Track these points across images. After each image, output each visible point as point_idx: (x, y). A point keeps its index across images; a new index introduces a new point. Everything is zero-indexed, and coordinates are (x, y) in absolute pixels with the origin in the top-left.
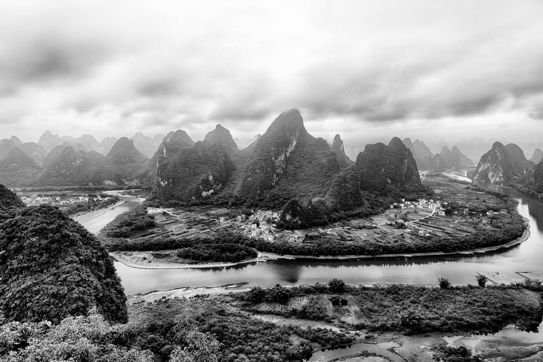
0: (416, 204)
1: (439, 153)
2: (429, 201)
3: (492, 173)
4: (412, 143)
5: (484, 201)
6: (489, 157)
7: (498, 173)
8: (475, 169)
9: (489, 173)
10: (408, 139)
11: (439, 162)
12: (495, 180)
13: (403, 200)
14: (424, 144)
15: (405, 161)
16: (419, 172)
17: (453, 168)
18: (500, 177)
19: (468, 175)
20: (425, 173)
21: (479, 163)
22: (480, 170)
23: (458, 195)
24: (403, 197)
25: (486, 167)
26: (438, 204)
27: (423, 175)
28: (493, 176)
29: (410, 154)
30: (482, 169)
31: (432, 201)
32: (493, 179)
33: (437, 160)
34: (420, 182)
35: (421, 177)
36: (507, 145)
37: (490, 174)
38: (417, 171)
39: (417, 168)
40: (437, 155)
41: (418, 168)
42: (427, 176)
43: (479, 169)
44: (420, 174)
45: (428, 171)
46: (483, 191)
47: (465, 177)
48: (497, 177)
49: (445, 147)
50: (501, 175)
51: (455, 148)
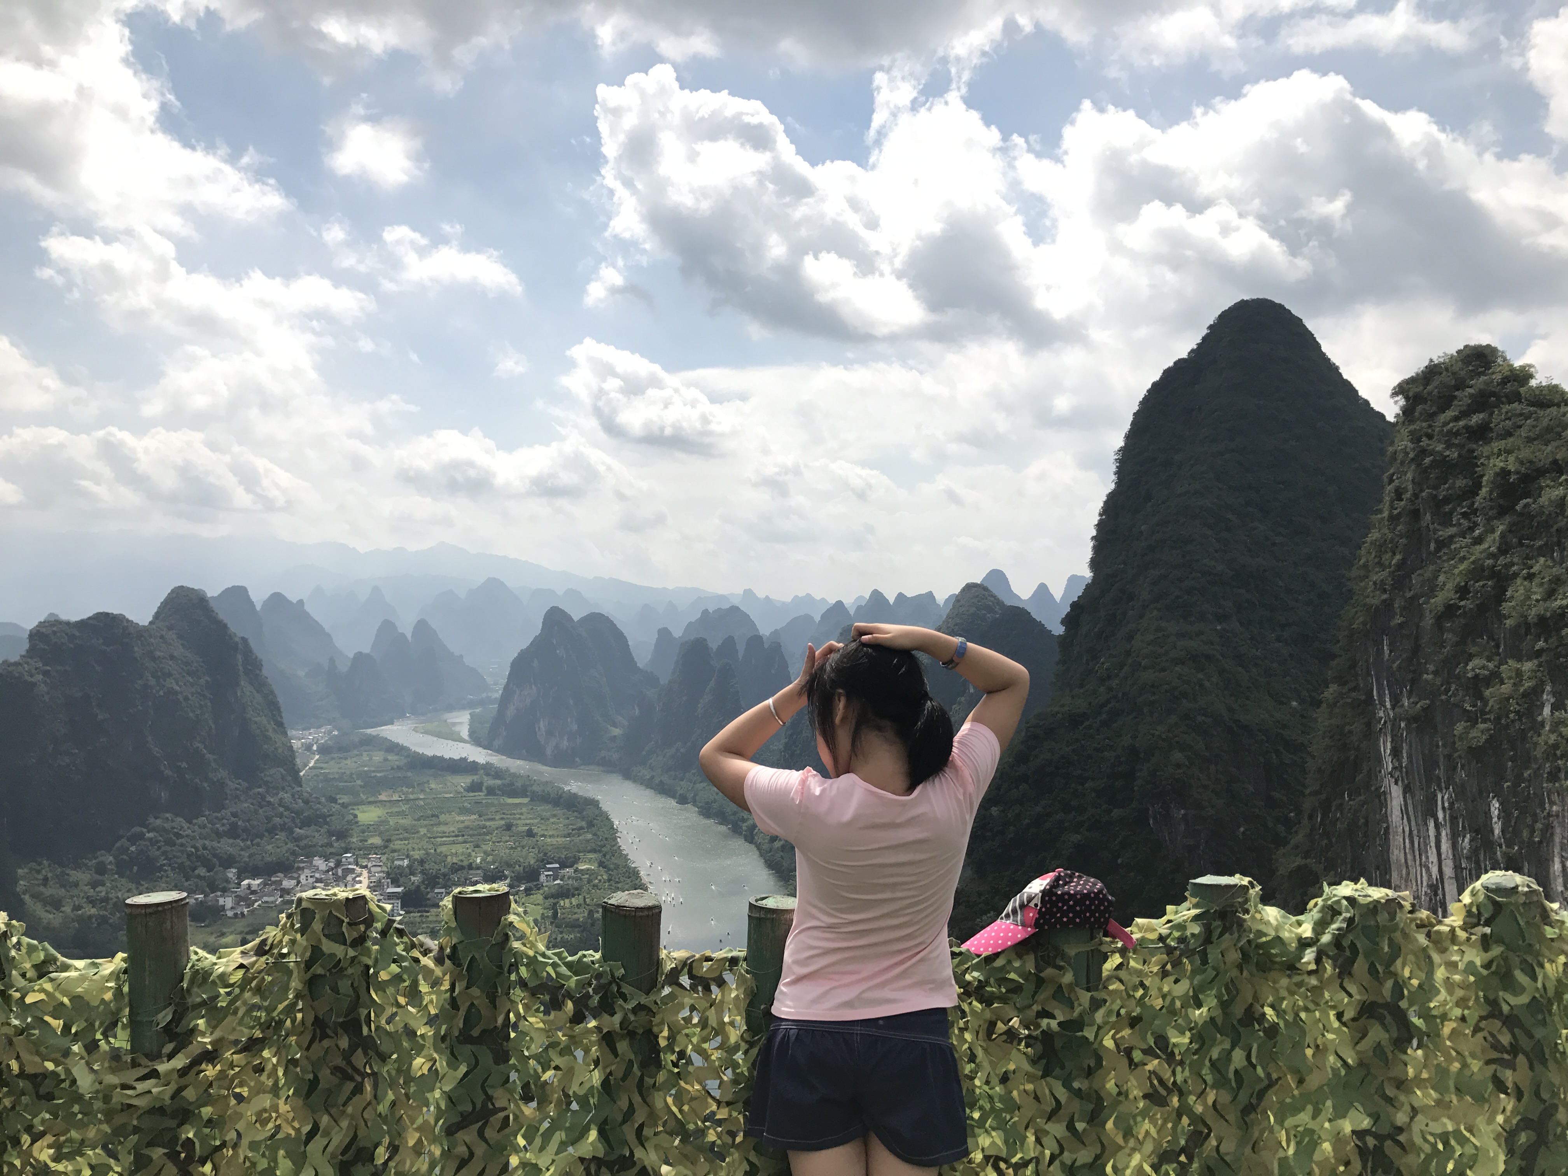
0: (287, 884)
1: (366, 650)
2: (339, 862)
3: (546, 721)
4: (259, 607)
5: (530, 834)
7: (565, 720)
8: (496, 707)
9: (538, 721)
10: (238, 594)
12: (557, 746)
13: (231, 875)
14: (307, 615)
16: (291, 733)
18: (572, 735)
19: (472, 733)
20: (317, 736)
21: (507, 686)
22: (511, 711)
23: (443, 818)
26: (375, 869)
27: (308, 747)
28: (550, 733)
29: (251, 661)
30: (518, 709)
31: (350, 856)
34: (299, 779)
35: (300, 759)
36: (584, 620)
37: (542, 726)
40: (360, 657)
41: (287, 719)
42: (324, 750)
43: (506, 708)
44: (296, 745)
45: (327, 729)
46: (524, 795)
47: (462, 740)
49: (387, 626)
50: (575, 727)
51: (422, 626)
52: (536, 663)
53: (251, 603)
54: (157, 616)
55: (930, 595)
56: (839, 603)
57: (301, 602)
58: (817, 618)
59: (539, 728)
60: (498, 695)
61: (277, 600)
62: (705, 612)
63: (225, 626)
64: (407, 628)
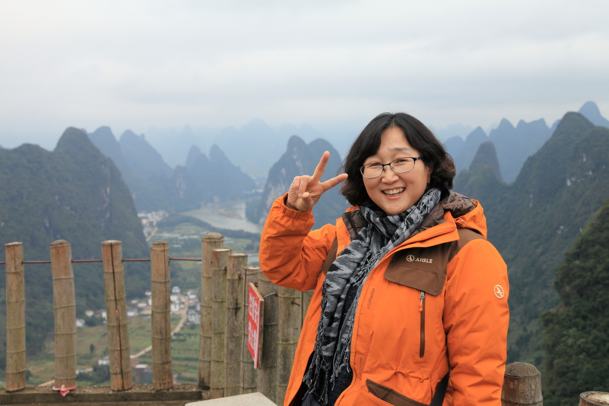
0: (141, 305)
4: (118, 138)
8: (260, 198)
10: (104, 131)
11: (184, 187)
14: (146, 143)
15: (103, 192)
16: (140, 215)
17: (216, 199)
19: (247, 214)
20: (155, 217)
26: (192, 296)
27: (151, 224)
29: (114, 172)
31: (176, 289)
33: (181, 183)
34: (146, 244)
35: (145, 231)
36: (312, 143)
38: (136, 214)
39: (134, 208)
40: (179, 168)
41: (137, 207)
42: (161, 225)
44: (144, 221)
45: (161, 213)
49: (194, 150)
51: (215, 149)
52: (283, 171)
53: (112, 137)
54: (59, 145)
55: (542, 121)
56: (479, 129)
57: (143, 136)
58: (464, 138)
60: (261, 191)
61: (128, 134)
63: (98, 151)
64: (206, 150)
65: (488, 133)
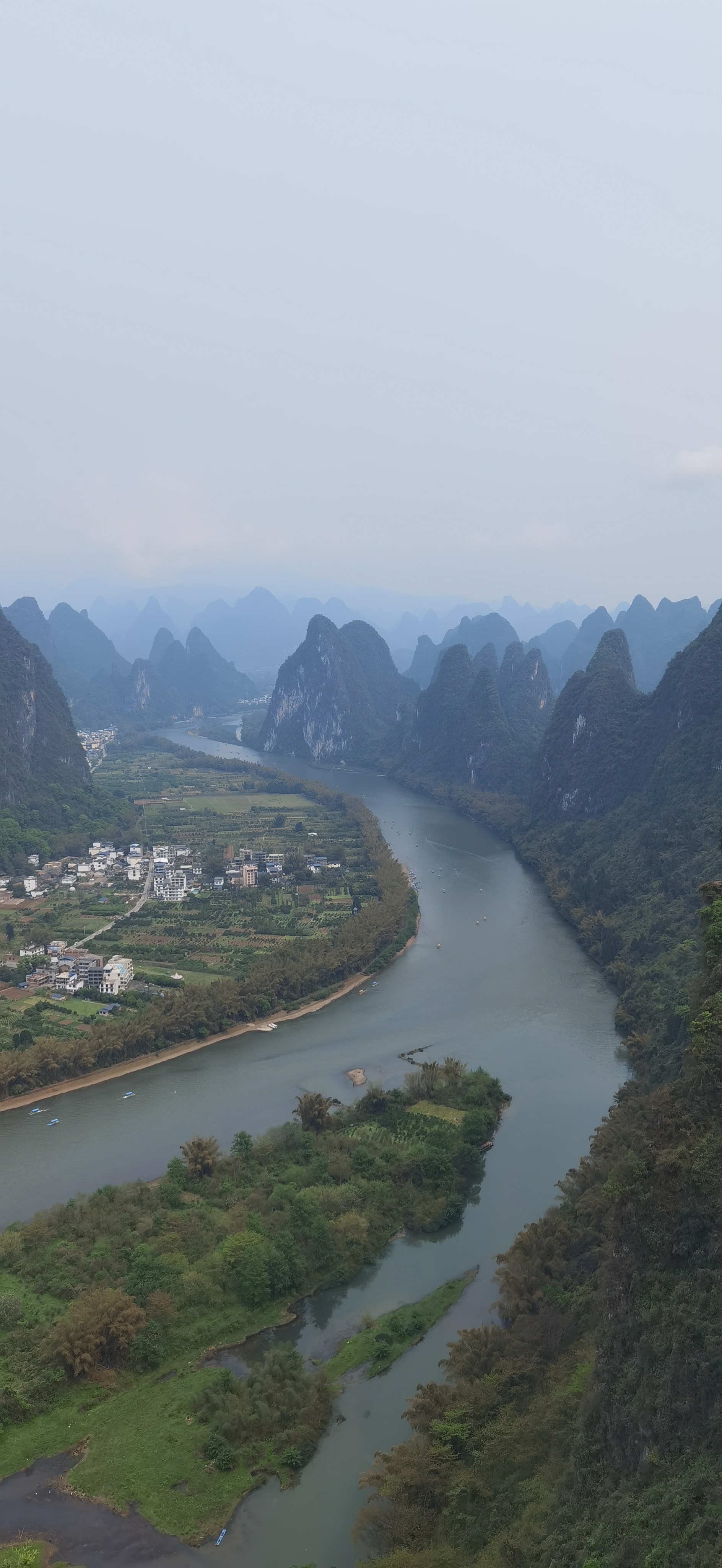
1: (146, 656)
2: (127, 852)
3: (313, 725)
4: (47, 617)
5: (300, 828)
6: (301, 670)
7: (330, 724)
8: (266, 711)
9: (306, 725)
10: (27, 604)
11: (147, 691)
12: (323, 749)
13: (34, 860)
14: (90, 624)
15: (24, 697)
16: (80, 734)
18: (337, 739)
19: (245, 736)
20: (103, 737)
21: (275, 692)
22: (280, 715)
24: (29, 849)
25: (296, 705)
26: (160, 859)
28: (316, 737)
29: (42, 665)
30: (286, 713)
31: (136, 849)
32: (319, 746)
33: (143, 685)
34: (89, 776)
35: (89, 758)
36: (347, 627)
37: (309, 729)
38: (73, 730)
39: (71, 724)
40: (139, 661)
41: (76, 721)
43: (275, 712)
44: (85, 745)
45: (112, 731)
47: (237, 744)
48: (327, 738)
49: (164, 634)
50: (339, 732)
51: (195, 634)
53: (40, 613)
55: (695, 601)
56: (601, 610)
57: (85, 611)
58: (579, 625)
59: (306, 731)
61: (63, 609)
62: (465, 620)
63: (18, 633)
64: (181, 634)
65: (614, 619)
